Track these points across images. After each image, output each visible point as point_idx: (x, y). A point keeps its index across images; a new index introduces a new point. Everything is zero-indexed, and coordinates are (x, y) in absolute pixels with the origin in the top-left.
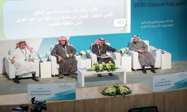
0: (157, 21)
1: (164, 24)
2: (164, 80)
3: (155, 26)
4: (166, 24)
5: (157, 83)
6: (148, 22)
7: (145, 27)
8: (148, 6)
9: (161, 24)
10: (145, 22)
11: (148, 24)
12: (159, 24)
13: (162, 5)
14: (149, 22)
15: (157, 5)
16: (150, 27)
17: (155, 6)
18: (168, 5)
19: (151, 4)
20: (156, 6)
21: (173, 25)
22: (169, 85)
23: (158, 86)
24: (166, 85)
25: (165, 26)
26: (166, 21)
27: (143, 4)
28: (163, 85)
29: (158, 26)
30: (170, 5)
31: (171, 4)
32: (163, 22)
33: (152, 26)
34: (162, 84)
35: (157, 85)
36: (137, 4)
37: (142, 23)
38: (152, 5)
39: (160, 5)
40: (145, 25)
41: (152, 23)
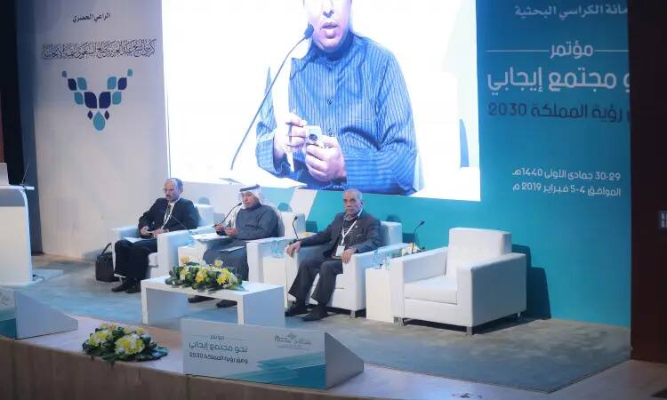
0: (564, 172)
1: (587, 184)
2: (223, 342)
3: (557, 189)
4: (597, 184)
5: (196, 344)
6: (536, 172)
7: (526, 186)
8: (532, 113)
9: (579, 183)
10: (526, 169)
11: (535, 179)
12: (572, 182)
13: (580, 114)
14: (540, 172)
15: (563, 113)
16: (543, 188)
17: (556, 116)
18: (600, 117)
19: (545, 108)
20: (560, 116)
21: (618, 192)
23: (199, 355)
24: (232, 360)
25: (591, 193)
26: (595, 175)
27: (516, 107)
28: (220, 358)
29: (570, 189)
30: (607, 119)
31: (612, 114)
32: (583, 176)
33: (548, 188)
34: (216, 353)
36: (498, 105)
37: (517, 173)
38: (547, 112)
39: (574, 113)
40: (527, 179)
41: (549, 176)
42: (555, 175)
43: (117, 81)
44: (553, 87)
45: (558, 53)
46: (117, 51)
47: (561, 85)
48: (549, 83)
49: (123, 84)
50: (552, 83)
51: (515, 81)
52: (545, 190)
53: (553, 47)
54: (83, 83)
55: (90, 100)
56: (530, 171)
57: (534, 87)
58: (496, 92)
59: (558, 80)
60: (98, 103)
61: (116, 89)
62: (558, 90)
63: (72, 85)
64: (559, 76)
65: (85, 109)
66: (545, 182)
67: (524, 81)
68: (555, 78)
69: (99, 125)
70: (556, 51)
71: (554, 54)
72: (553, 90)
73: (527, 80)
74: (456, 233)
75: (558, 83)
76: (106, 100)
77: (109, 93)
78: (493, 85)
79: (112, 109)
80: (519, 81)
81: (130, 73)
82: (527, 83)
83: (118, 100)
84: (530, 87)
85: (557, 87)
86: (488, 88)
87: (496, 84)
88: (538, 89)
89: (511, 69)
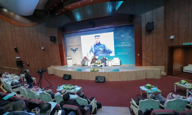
25: (125, 54)
42: (122, 53)
46: (76, 46)
49: (77, 49)
54: (73, 49)
55: (73, 50)
60: (74, 51)
63: (71, 49)
65: (73, 51)
66: (121, 54)
69: (75, 52)
74: (114, 58)
76: (75, 50)
79: (76, 51)
83: (77, 50)
89: (117, 45)
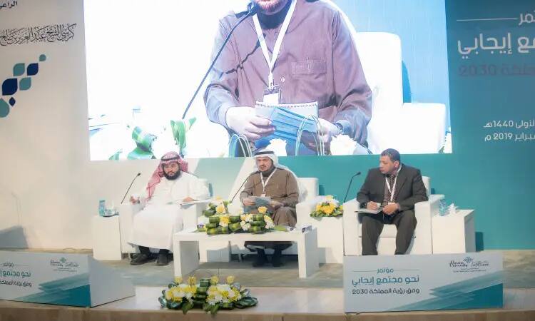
2: (392, 275)
3: (528, 136)
5: (361, 280)
6: (507, 123)
7: (497, 136)
10: (497, 123)
11: (507, 130)
14: (511, 123)
16: (514, 137)
22: (409, 292)
23: (364, 291)
24: (401, 292)
27: (486, 68)
28: (388, 292)
33: (519, 136)
34: (383, 287)
35: (358, 287)
36: (468, 67)
37: (488, 125)
38: (517, 72)
40: (498, 130)
41: (520, 126)
42: (526, 125)
43: (26, 67)
44: (522, 49)
45: (526, 21)
46: (27, 38)
47: (529, 47)
48: (518, 46)
49: (33, 69)
50: (522, 46)
51: (484, 46)
52: (517, 139)
53: (521, 15)
56: (502, 123)
57: (502, 50)
58: (465, 56)
59: (527, 43)
61: (25, 75)
62: (527, 52)
64: (528, 40)
66: (516, 132)
67: (494, 45)
68: (524, 42)
70: (524, 19)
71: (522, 21)
72: (522, 52)
73: (496, 44)
75: (526, 46)
77: (15, 80)
78: (463, 50)
79: (18, 95)
80: (488, 46)
81: (43, 58)
82: (496, 47)
83: (27, 85)
84: (499, 50)
85: (526, 49)
86: (458, 52)
87: (465, 49)
88: (507, 52)
89: (481, 35)
